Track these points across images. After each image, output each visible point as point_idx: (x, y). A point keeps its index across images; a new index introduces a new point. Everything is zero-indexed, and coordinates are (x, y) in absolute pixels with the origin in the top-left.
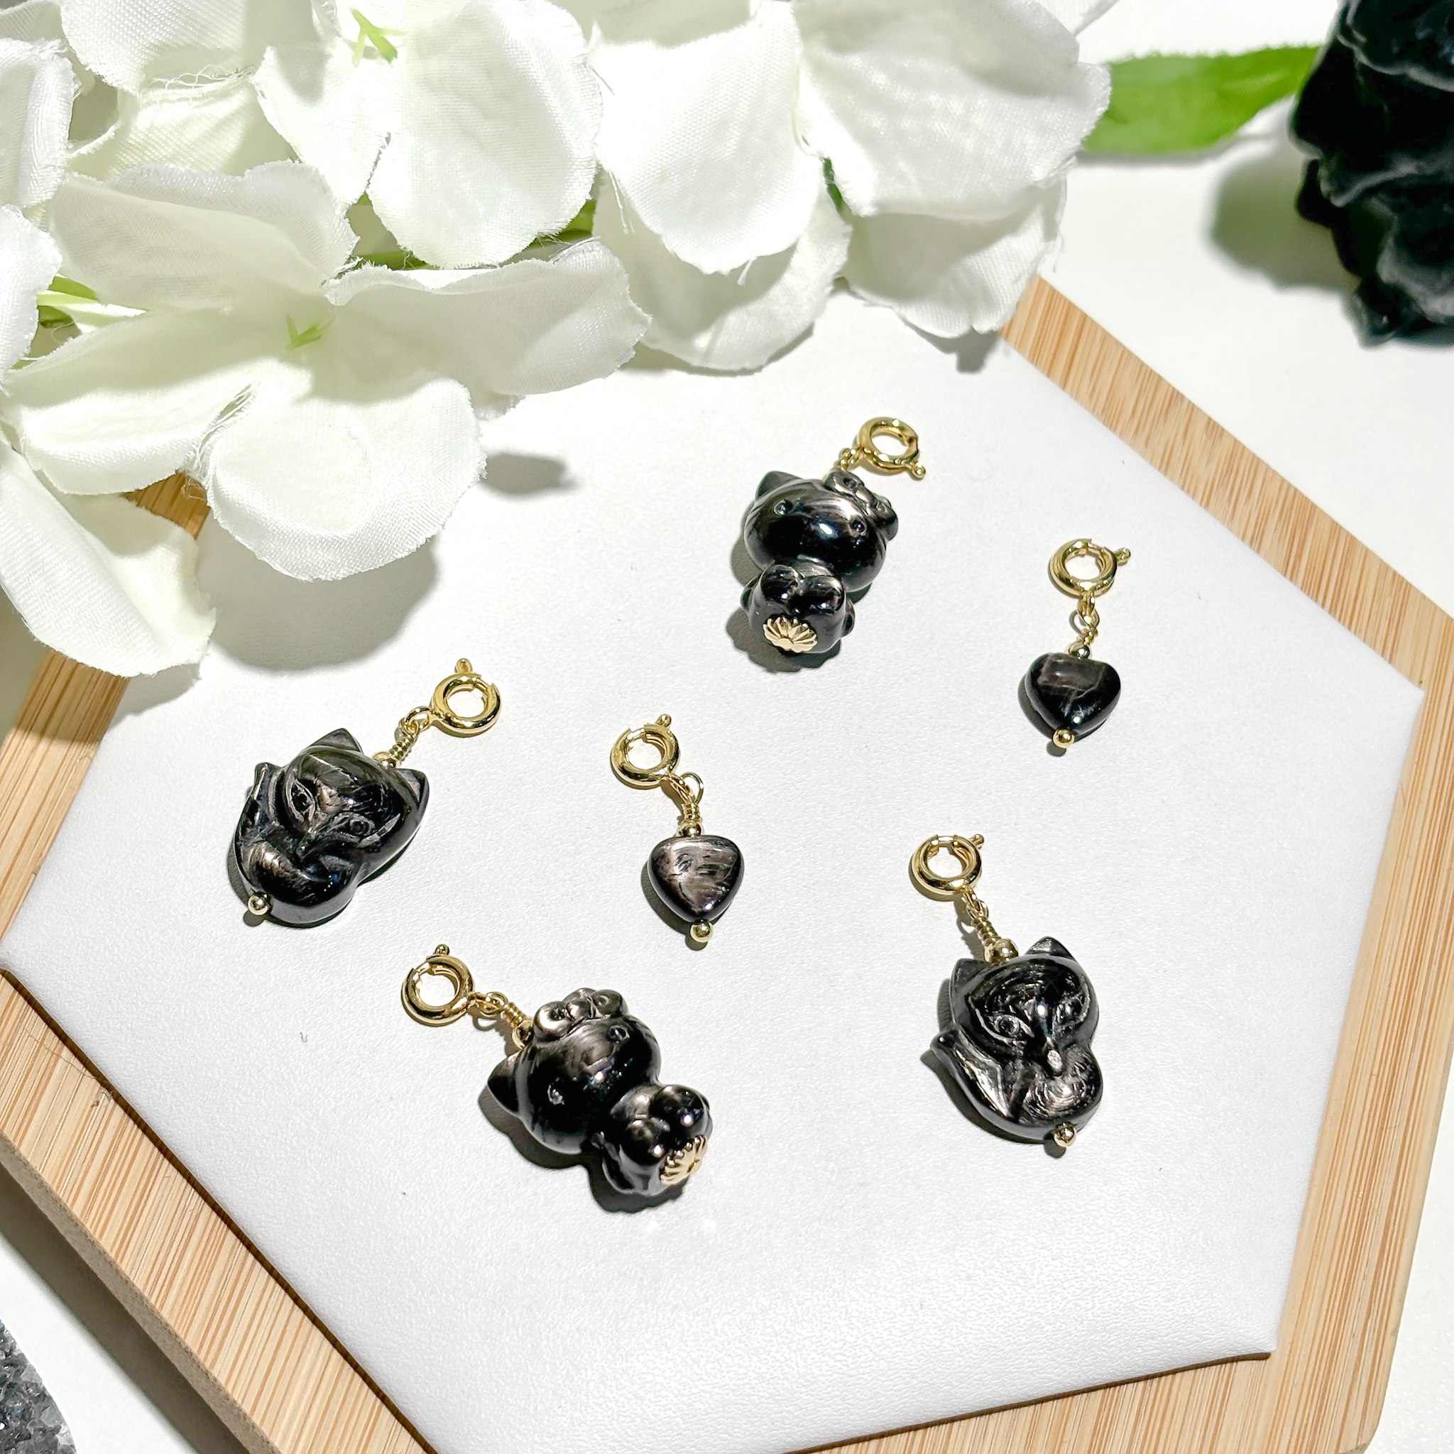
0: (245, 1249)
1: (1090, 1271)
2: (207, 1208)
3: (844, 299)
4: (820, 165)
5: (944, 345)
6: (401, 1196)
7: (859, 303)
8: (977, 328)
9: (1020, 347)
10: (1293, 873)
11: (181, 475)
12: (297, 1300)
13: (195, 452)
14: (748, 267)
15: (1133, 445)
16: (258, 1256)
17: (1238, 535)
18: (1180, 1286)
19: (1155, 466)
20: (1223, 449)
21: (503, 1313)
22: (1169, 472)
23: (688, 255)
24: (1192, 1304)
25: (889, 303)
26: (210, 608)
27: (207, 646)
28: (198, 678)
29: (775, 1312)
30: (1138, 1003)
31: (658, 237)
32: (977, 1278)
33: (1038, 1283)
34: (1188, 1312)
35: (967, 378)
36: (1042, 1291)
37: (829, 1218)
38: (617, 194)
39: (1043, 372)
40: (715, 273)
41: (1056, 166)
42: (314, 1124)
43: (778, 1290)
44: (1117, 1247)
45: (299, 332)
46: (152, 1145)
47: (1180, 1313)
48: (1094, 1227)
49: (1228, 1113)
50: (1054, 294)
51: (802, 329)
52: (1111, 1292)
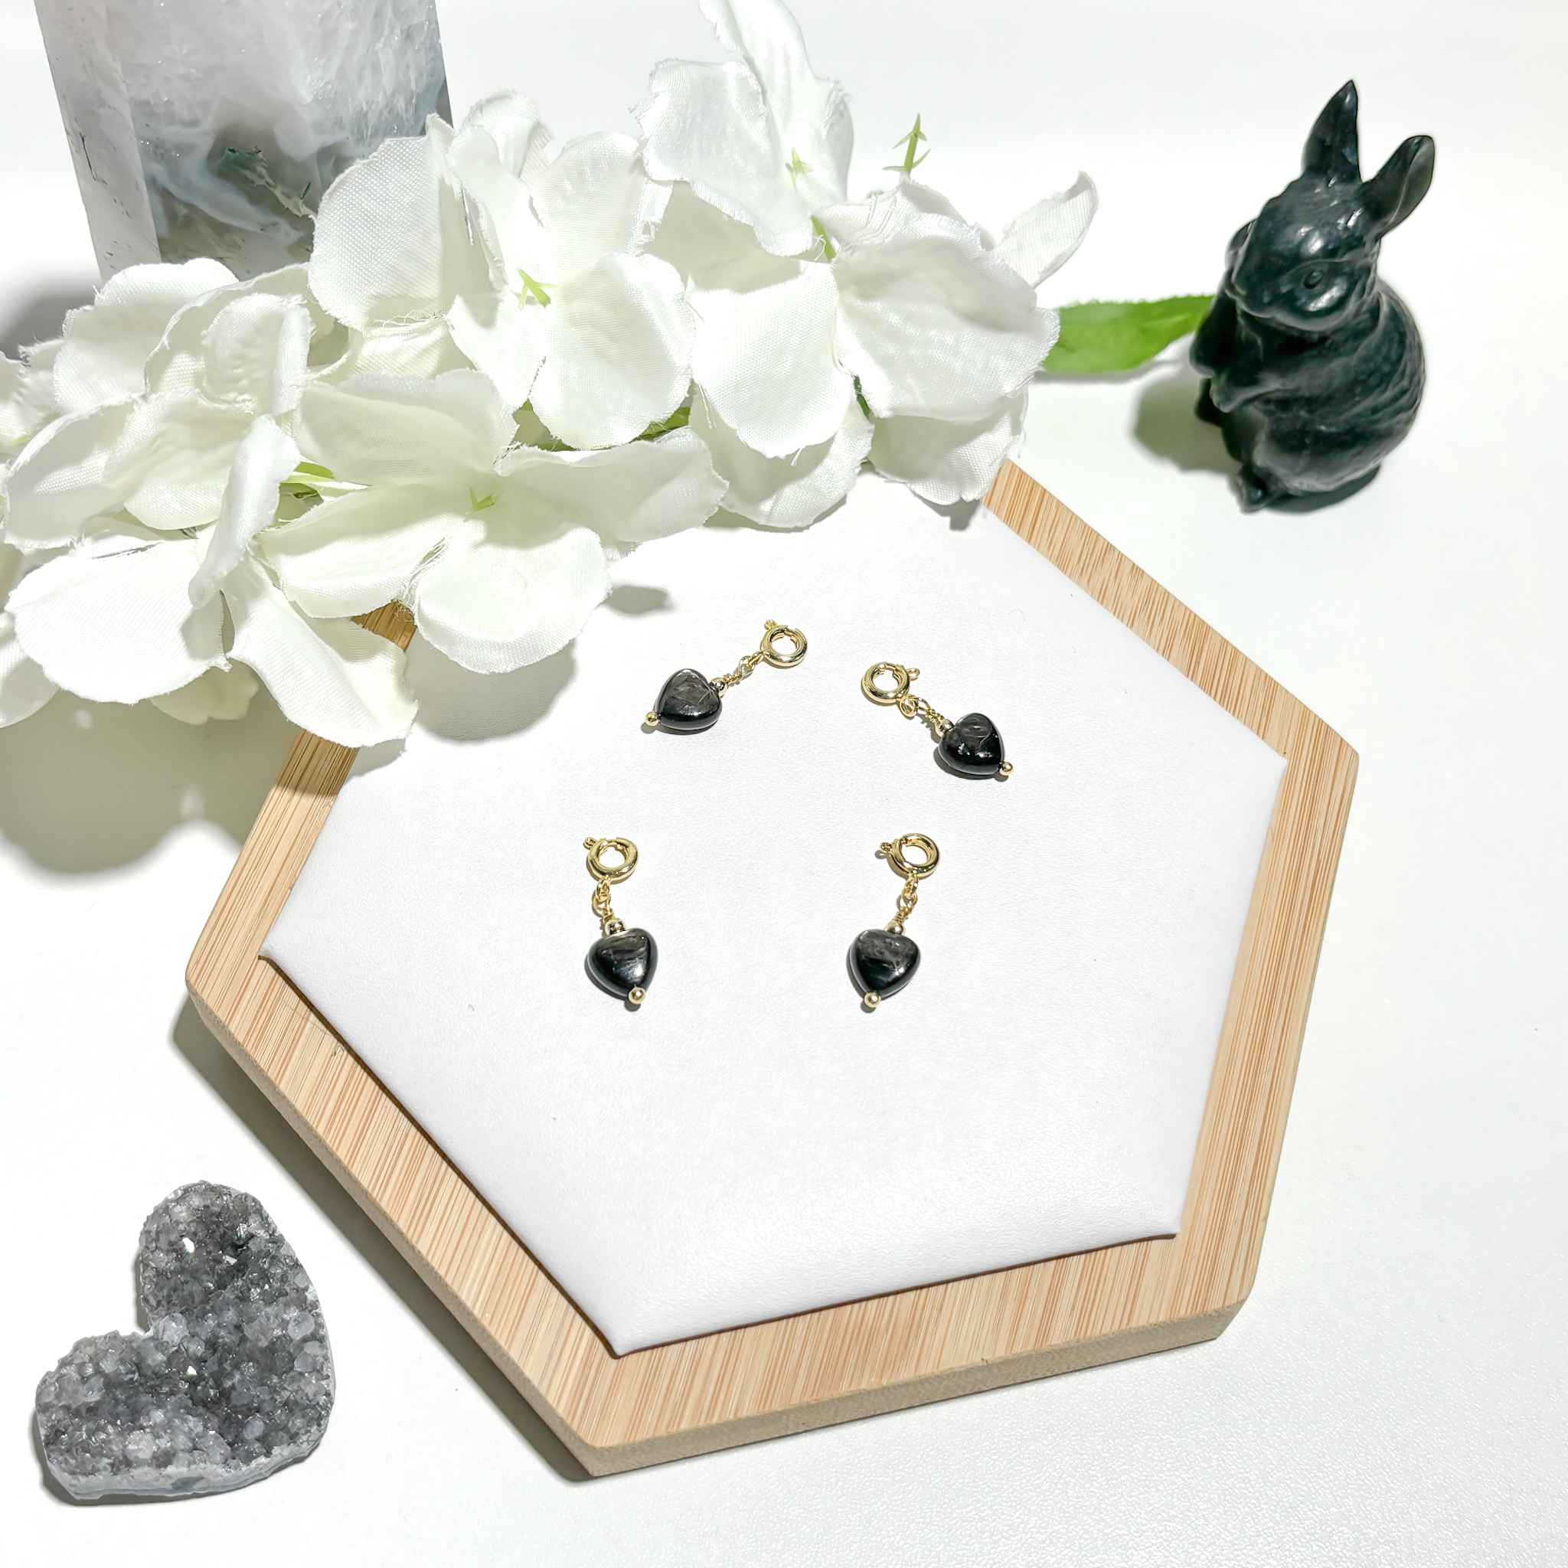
0: (440, 1159)
1: (1048, 1175)
2: (413, 1130)
3: (869, 478)
4: (852, 380)
5: (941, 510)
6: (552, 1121)
7: (883, 480)
8: (964, 497)
9: (997, 513)
10: (1193, 891)
11: (395, 603)
12: (478, 1195)
13: (405, 586)
14: (799, 453)
15: (1078, 583)
16: (451, 1164)
17: (1154, 648)
18: (1110, 1187)
19: (1094, 598)
20: (1143, 585)
21: (626, 1204)
22: (1105, 602)
23: (755, 444)
24: (1119, 1199)
25: (903, 481)
26: (414, 700)
27: (412, 724)
28: (404, 751)
29: (820, 1204)
30: (1082, 983)
31: (734, 431)
32: (966, 1180)
33: (1009, 1183)
34: (1117, 1204)
35: (959, 534)
36: (1012, 1189)
37: (859, 1137)
38: (704, 400)
39: (1014, 530)
40: (776, 458)
41: (1020, 383)
42: (490, 1069)
43: (822, 1188)
44: (1066, 1158)
45: (479, 499)
46: (374, 1084)
47: (1111, 1205)
48: (1049, 1144)
49: (1146, 1062)
50: (1023, 475)
51: (839, 498)
52: (1061, 1190)
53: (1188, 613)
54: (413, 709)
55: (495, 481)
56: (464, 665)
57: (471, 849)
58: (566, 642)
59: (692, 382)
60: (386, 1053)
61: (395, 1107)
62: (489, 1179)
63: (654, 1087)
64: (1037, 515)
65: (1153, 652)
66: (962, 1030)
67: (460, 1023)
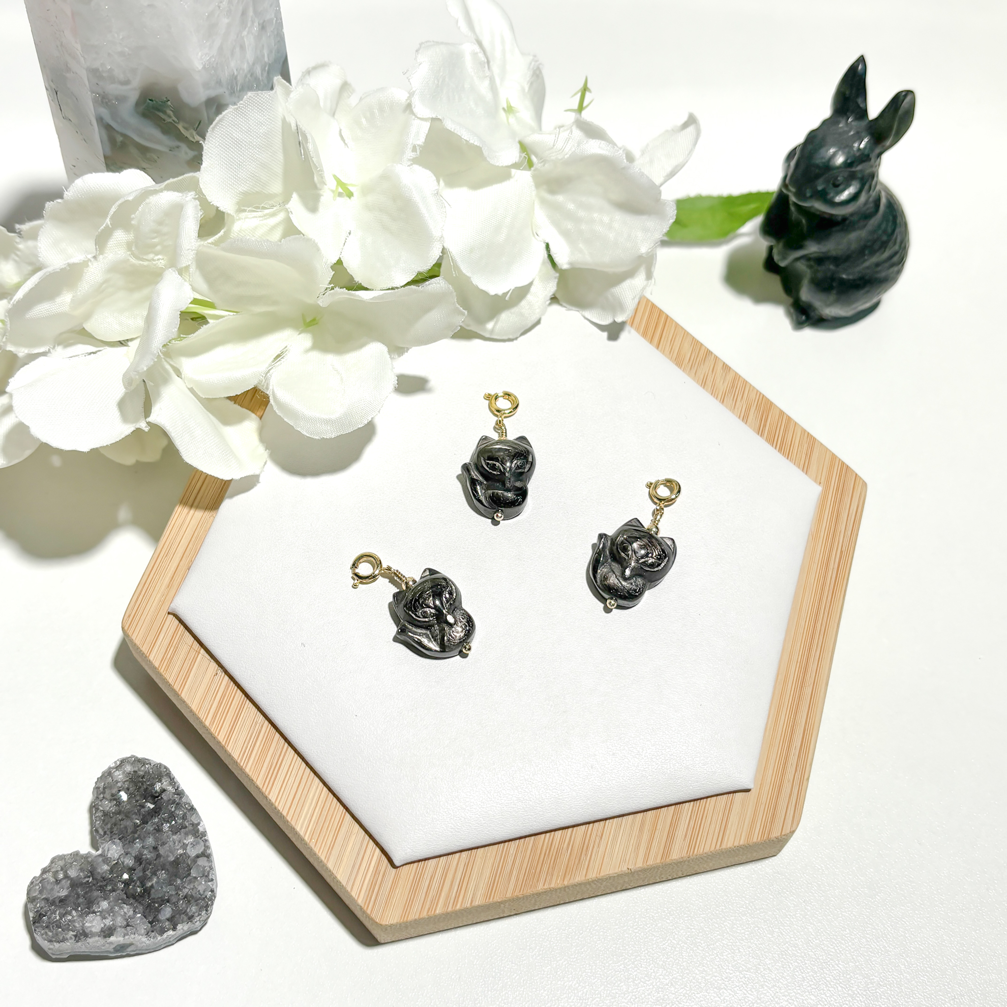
0: (283, 741)
1: (669, 751)
2: (267, 722)
3: (555, 308)
4: (544, 246)
5: (601, 328)
6: (355, 717)
7: (565, 309)
8: (616, 320)
9: (637, 330)
11: (255, 388)
12: (307, 764)
13: (263, 377)
14: (511, 292)
15: (689, 375)
16: (290, 744)
17: (737, 416)
18: (710, 759)
19: (699, 384)
20: (730, 377)
21: (401, 770)
22: (706, 388)
23: (483, 286)
24: (715, 767)
25: (577, 309)
27: (266, 463)
29: (525, 770)
30: (691, 629)
31: (469, 278)
32: (617, 755)
33: (645, 757)
34: (713, 770)
35: (612, 343)
36: (647, 760)
37: (550, 727)
38: (450, 258)
39: (648, 341)
40: (496, 295)
41: (651, 247)
42: (315, 684)
43: (526, 760)
44: (681, 741)
45: (308, 320)
46: (241, 693)
47: (710, 771)
48: (671, 732)
49: (732, 679)
50: (653, 306)
51: (536, 320)
52: (678, 761)
55: (318, 309)
56: (305, 433)
57: (303, 544)
58: (369, 418)
59: (444, 247)
60: (249, 674)
61: (255, 708)
62: (314, 754)
63: (419, 696)
64: (663, 331)
65: (737, 419)
66: (615, 659)
67: (296, 655)
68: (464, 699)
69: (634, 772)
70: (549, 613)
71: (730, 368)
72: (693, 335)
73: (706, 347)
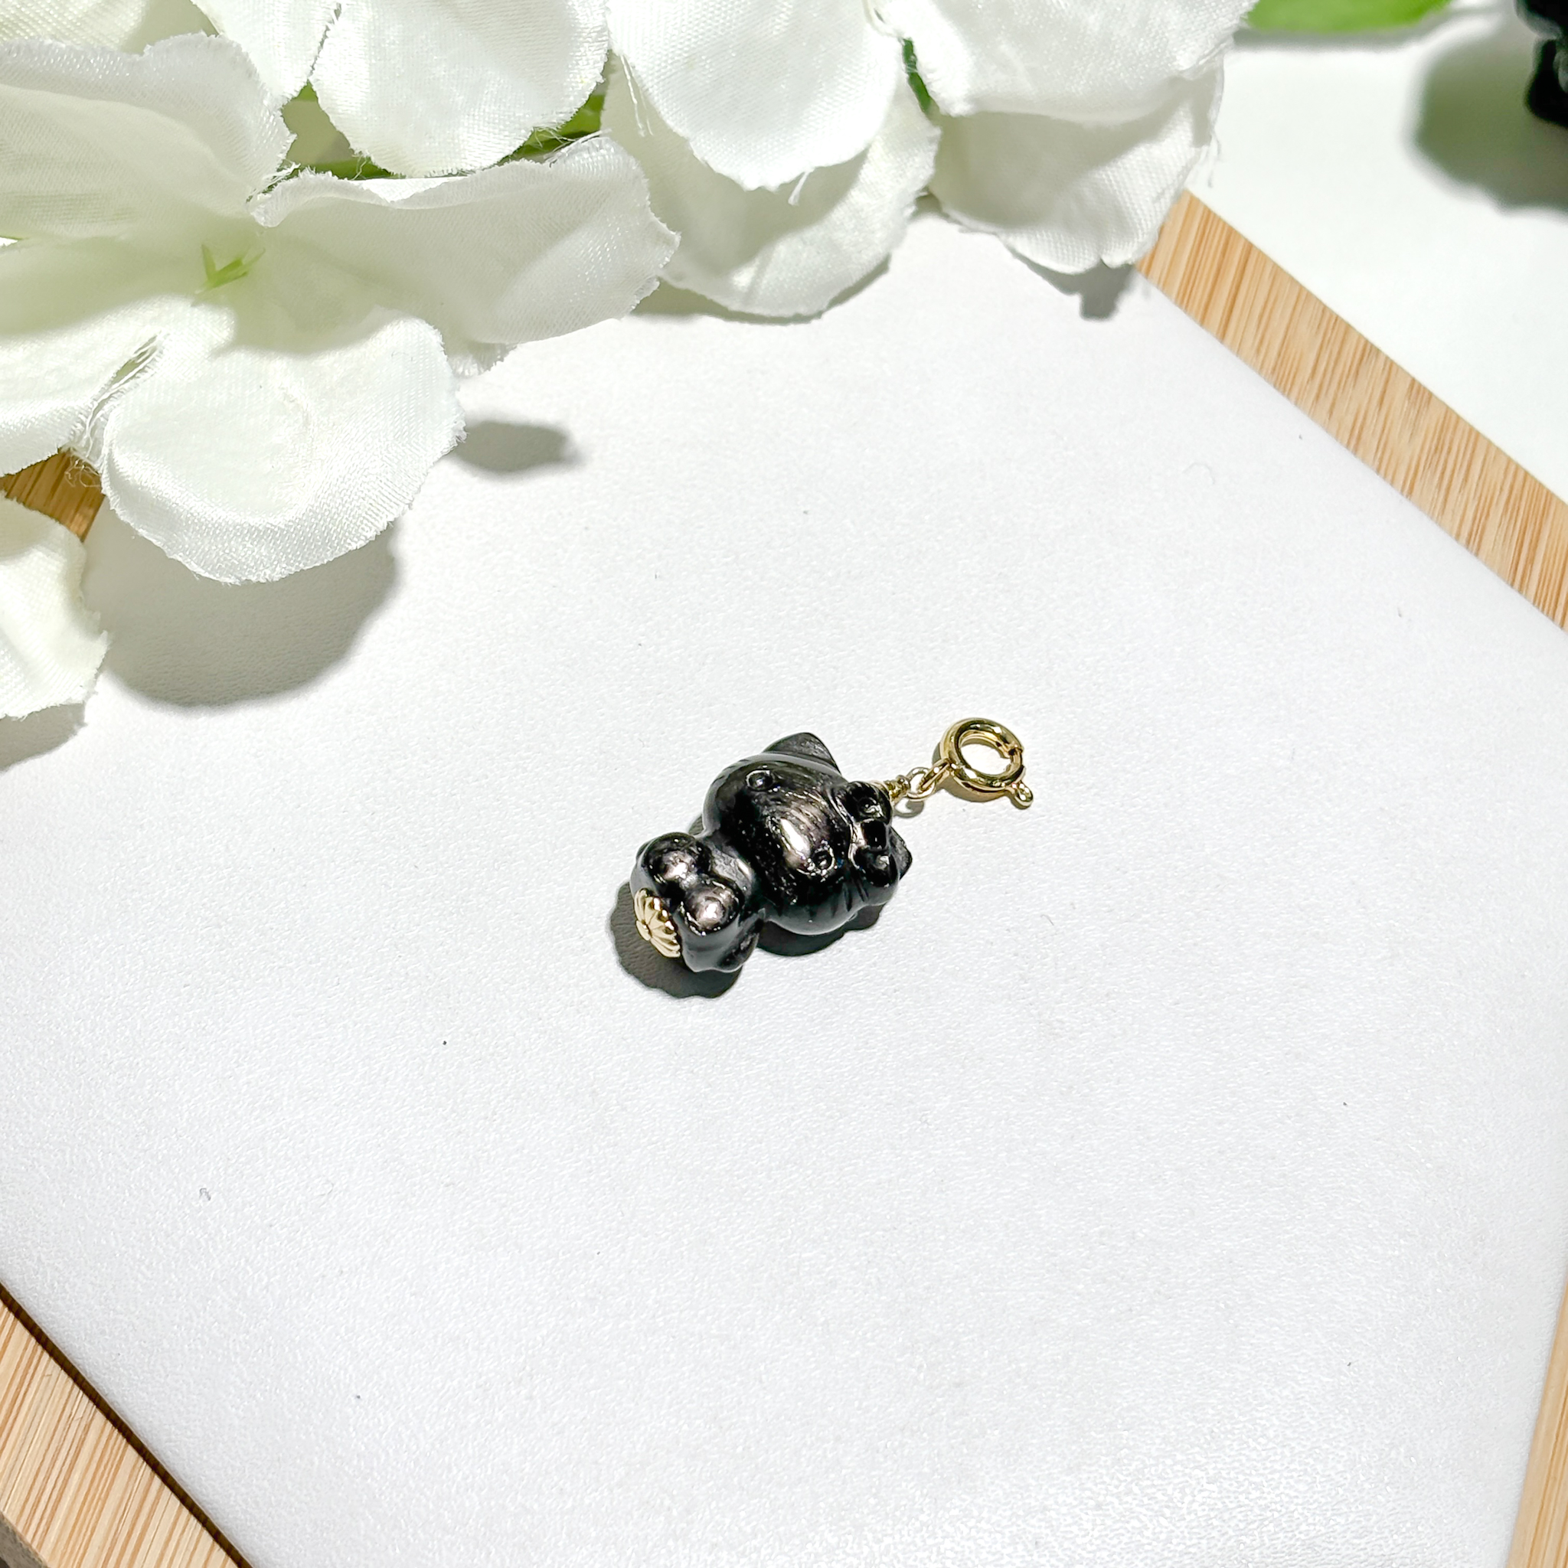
0: (149, 1470)
1: (1259, 1498)
2: (100, 1417)
3: (931, 224)
4: (898, 48)
5: (1064, 283)
6: (354, 1401)
8: (1107, 260)
9: (1164, 286)
10: (1523, 976)
11: (64, 454)
12: (217, 1536)
13: (83, 424)
14: (803, 180)
15: (1312, 414)
17: (1451, 535)
18: (1374, 1518)
19: (1341, 443)
20: (1431, 419)
22: (1361, 451)
23: (723, 164)
24: (1390, 1542)
25: (992, 229)
26: (100, 632)
27: (97, 676)
28: (82, 724)
29: (844, 1552)
30: (1320, 1146)
31: (684, 141)
32: (1110, 1507)
33: (1189, 1513)
34: (1386, 1550)
35: (1095, 326)
36: (1195, 1524)
37: (915, 1428)
38: (630, 84)
39: (1195, 319)
40: (761, 190)
41: (1207, 52)
42: (240, 1306)
43: (848, 1523)
44: (1292, 1467)
45: (219, 265)
46: (27, 1333)
47: (1376, 1553)
48: (1263, 1441)
49: (1438, 1290)
50: (1209, 216)
51: (875, 263)
52: (1284, 1525)
53: (1512, 468)
54: (99, 648)
55: (247, 232)
56: (193, 567)
57: (204, 905)
58: (382, 525)
59: (610, 54)
60: (49, 1278)
61: (66, 1376)
62: (237, 1508)
63: (539, 1338)
64: (1238, 288)
65: (1450, 541)
66: (1102, 1233)
67: (185, 1223)
68: (668, 1349)
69: (1157, 1558)
70: (911, 1102)
71: (1431, 395)
72: (1326, 300)
73: (1360, 336)
